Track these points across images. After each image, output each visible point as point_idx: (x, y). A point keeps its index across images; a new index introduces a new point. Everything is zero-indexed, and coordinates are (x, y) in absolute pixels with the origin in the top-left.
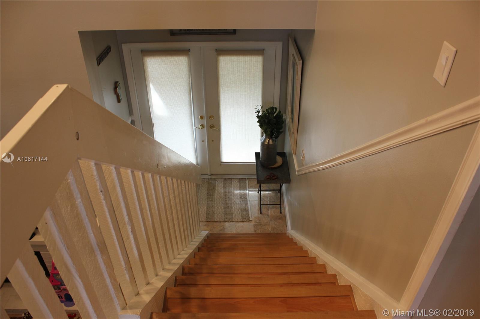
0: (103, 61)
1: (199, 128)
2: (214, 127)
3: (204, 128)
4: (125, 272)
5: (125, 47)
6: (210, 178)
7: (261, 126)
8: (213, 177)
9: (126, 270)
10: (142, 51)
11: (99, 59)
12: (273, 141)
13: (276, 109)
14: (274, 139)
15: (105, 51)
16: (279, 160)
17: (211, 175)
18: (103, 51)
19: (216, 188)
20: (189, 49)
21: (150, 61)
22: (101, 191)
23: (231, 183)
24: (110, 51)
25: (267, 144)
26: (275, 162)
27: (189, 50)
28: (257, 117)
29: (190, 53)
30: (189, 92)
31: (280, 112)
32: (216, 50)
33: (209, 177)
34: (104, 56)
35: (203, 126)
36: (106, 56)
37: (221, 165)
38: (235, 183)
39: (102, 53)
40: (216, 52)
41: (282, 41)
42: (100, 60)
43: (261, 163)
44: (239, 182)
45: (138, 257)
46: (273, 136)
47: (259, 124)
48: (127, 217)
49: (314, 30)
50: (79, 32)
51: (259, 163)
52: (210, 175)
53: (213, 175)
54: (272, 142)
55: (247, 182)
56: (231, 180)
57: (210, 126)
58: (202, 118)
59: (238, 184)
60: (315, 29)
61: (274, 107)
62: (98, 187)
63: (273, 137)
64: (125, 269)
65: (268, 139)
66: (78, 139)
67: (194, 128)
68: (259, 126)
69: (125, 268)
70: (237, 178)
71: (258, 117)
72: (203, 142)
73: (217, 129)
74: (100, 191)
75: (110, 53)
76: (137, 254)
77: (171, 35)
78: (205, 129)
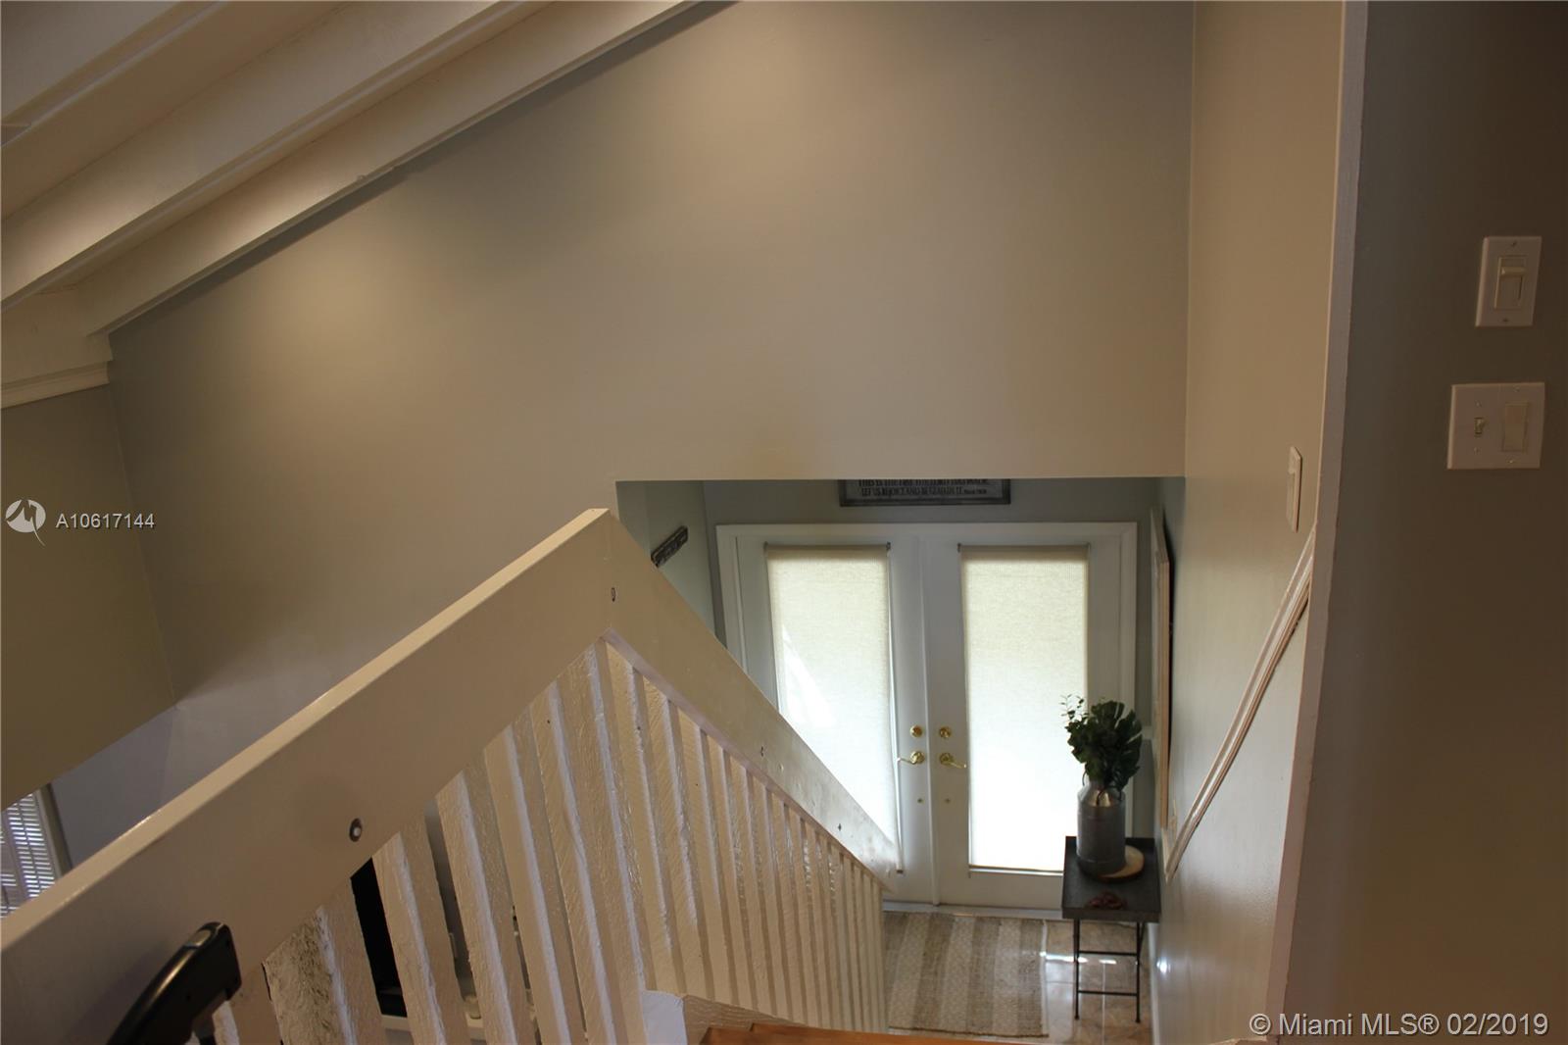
0: (666, 560)
1: (910, 762)
2: (952, 761)
3: (923, 764)
4: (665, 927)
5: (725, 534)
6: (937, 914)
7: (1077, 753)
8: (945, 911)
9: (667, 922)
10: (766, 545)
11: (656, 554)
12: (1111, 797)
13: (1122, 706)
14: (1115, 790)
15: (673, 539)
16: (1134, 857)
17: (940, 904)
18: (669, 539)
19: (952, 942)
20: (889, 544)
21: (785, 573)
22: (639, 728)
23: (998, 929)
24: (685, 541)
25: (1094, 804)
26: (1122, 863)
27: (888, 546)
28: (1067, 728)
29: (889, 553)
30: (885, 658)
31: (1132, 715)
32: (959, 545)
33: (935, 910)
34: (669, 549)
35: (921, 759)
36: (673, 551)
37: (970, 874)
38: (1009, 932)
39: (664, 543)
40: (959, 551)
41: (1134, 521)
42: (660, 556)
43: (1080, 864)
44: (1022, 929)
45: (696, 921)
46: (1110, 781)
47: (1072, 748)
48: (682, 816)
49: (1182, 480)
50: (619, 485)
51: (1074, 867)
52: (937, 903)
53: (946, 904)
54: (1110, 800)
55: (1045, 930)
56: (998, 921)
57: (941, 757)
58: (918, 731)
59: (1018, 932)
60: (1186, 476)
61: (1115, 704)
62: (634, 718)
63: (1113, 787)
64: (665, 919)
65: (1098, 792)
66: (614, 600)
67: (896, 760)
68: (1073, 752)
69: (666, 916)
70: (1016, 919)
71: (1071, 728)
72: (920, 804)
73: (959, 767)
74: (636, 727)
75: (685, 545)
76: (694, 915)
77: (842, 505)
78: (928, 765)
